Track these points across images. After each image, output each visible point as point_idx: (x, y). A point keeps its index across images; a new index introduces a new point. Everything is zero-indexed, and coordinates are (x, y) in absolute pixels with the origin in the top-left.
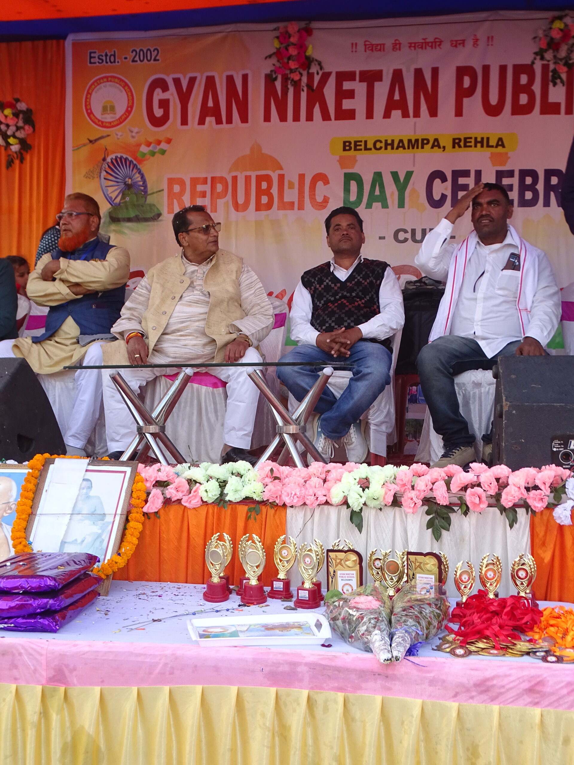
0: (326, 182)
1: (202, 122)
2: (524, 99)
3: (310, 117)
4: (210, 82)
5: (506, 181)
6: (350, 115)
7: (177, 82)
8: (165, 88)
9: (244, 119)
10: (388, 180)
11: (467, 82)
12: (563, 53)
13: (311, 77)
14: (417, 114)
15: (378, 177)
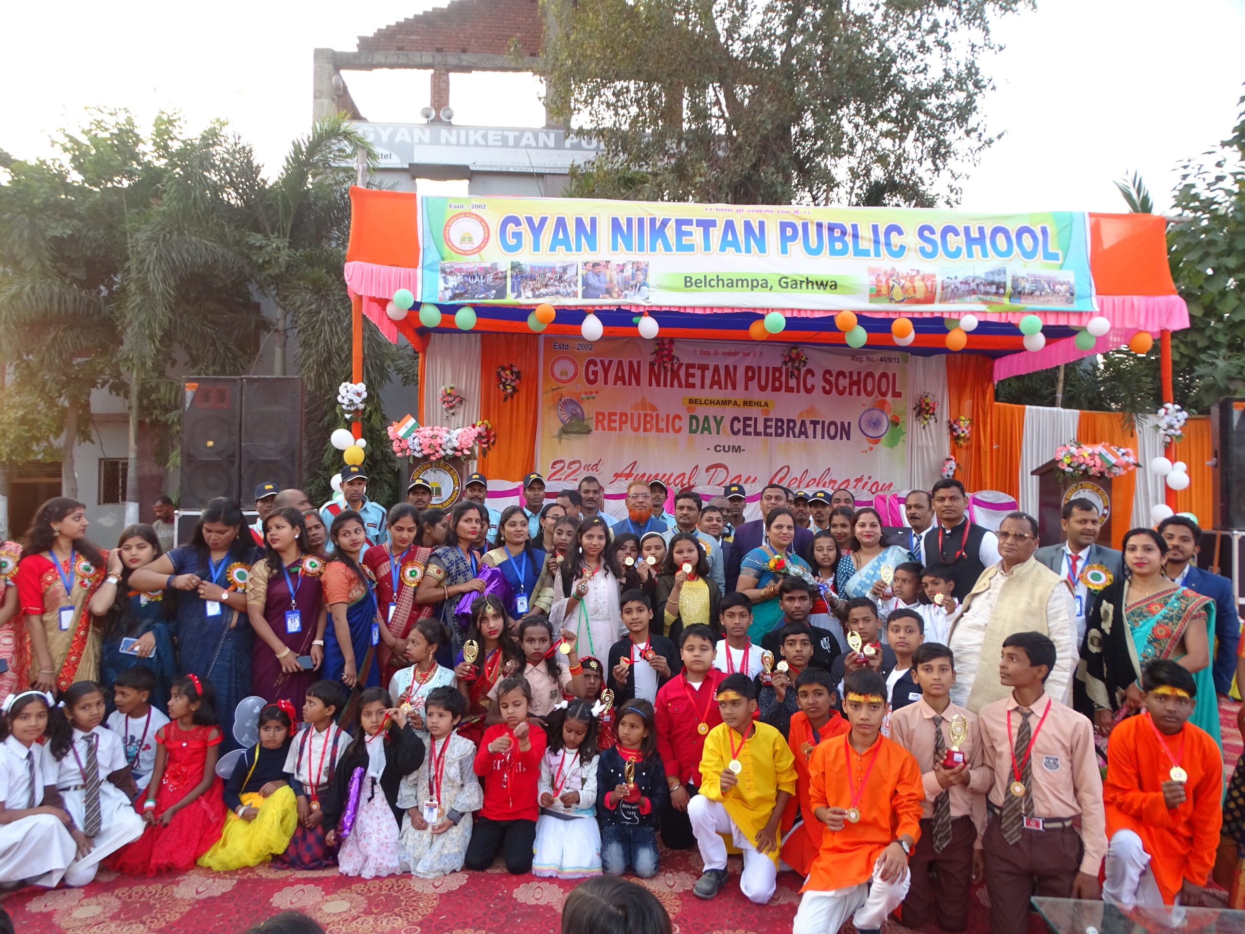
0: (680, 419)
1: (615, 384)
2: (777, 384)
3: (672, 386)
4: (620, 363)
5: (769, 423)
6: (693, 386)
7: (602, 362)
8: (596, 365)
9: (638, 383)
10: (712, 420)
11: (750, 374)
12: (796, 364)
13: (673, 364)
14: (726, 388)
15: (706, 418)
